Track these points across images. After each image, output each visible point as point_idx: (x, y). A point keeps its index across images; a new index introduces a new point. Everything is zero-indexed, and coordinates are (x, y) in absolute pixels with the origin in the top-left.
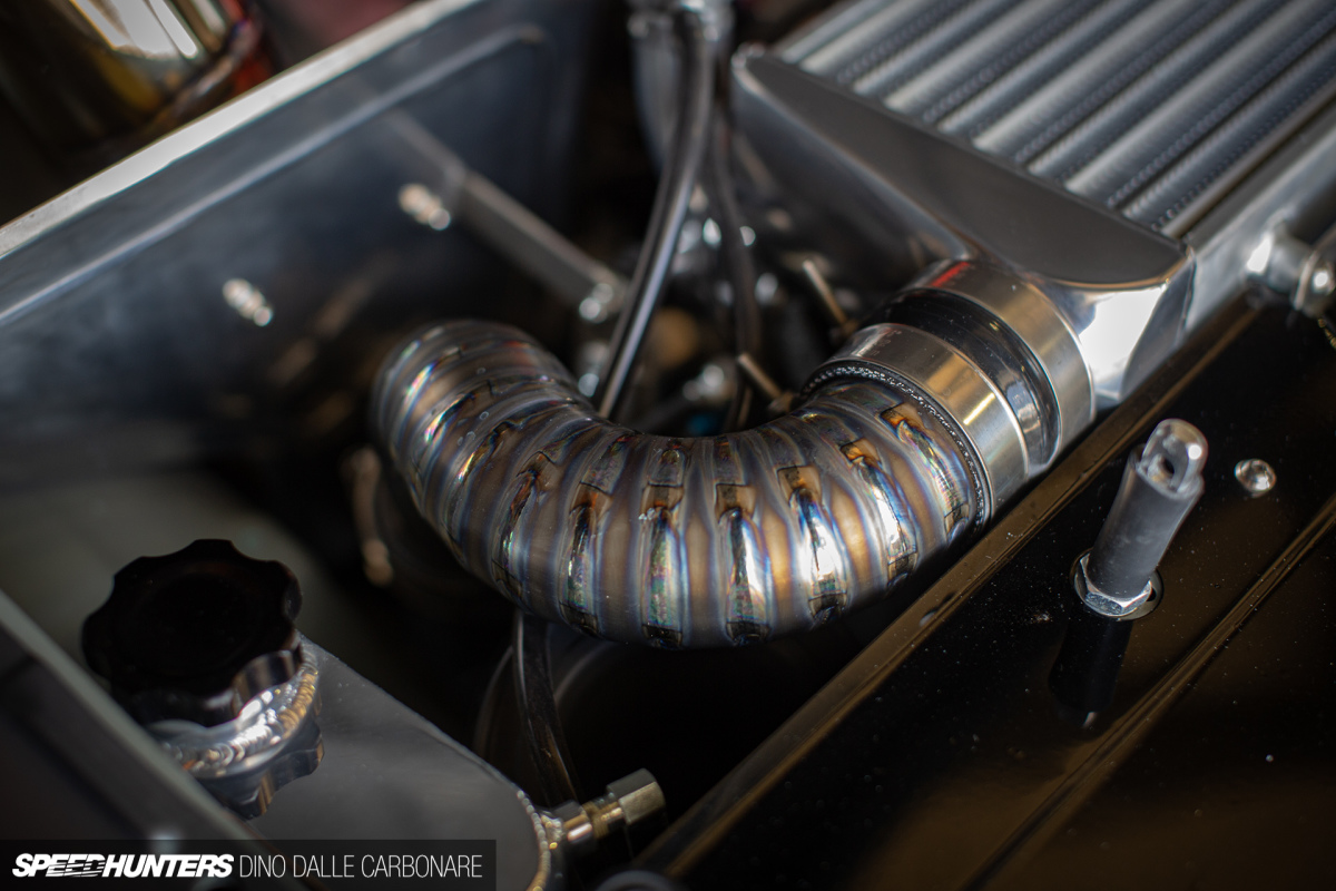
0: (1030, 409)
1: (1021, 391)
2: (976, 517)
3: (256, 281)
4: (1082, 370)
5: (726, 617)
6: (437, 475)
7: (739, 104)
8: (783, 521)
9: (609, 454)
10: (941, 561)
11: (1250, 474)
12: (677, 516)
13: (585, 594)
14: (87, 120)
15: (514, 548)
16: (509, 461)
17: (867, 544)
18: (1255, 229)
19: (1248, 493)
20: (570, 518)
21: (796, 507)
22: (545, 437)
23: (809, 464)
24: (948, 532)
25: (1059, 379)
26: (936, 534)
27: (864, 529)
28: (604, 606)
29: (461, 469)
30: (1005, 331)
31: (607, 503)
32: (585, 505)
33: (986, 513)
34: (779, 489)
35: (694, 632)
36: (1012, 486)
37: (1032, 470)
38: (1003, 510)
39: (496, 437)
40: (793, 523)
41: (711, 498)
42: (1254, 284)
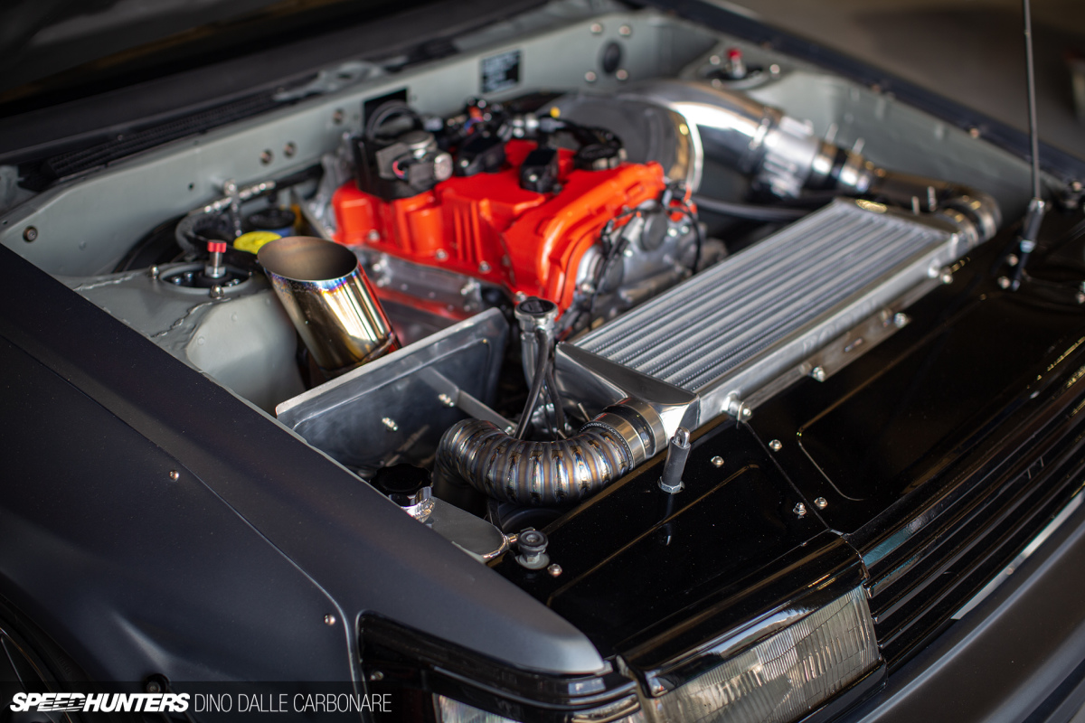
0: (647, 441)
1: (645, 434)
2: (629, 468)
3: (392, 418)
4: (664, 434)
5: (555, 489)
6: (466, 457)
7: (557, 361)
8: (571, 460)
9: (520, 444)
10: (617, 478)
11: (716, 460)
12: (541, 458)
13: (513, 484)
14: (338, 360)
15: (491, 475)
16: (490, 447)
17: (597, 473)
18: (724, 395)
19: (716, 466)
20: (509, 461)
21: (575, 456)
22: (500, 442)
23: (579, 445)
24: (621, 470)
25: (656, 434)
26: (617, 470)
27: (596, 468)
28: (519, 487)
29: (472, 456)
30: (641, 418)
31: (519, 456)
32: (513, 456)
33: (632, 466)
34: (570, 452)
35: (545, 495)
36: (641, 460)
37: (646, 456)
38: (637, 466)
39: (486, 441)
40: (574, 461)
41: (550, 454)
42: (724, 413)
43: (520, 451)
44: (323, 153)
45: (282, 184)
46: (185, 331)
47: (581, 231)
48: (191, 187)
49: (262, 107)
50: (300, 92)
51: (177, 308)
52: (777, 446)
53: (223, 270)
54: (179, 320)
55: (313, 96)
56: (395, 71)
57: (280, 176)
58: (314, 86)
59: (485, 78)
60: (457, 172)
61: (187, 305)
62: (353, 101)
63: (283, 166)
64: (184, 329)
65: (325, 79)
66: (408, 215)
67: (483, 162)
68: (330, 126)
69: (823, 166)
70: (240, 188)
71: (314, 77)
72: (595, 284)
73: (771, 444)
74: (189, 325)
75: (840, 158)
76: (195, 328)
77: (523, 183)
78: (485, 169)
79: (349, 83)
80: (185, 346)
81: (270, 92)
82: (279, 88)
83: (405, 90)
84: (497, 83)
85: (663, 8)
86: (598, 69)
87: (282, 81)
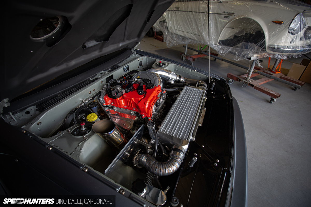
1: (182, 153)
8: (172, 167)
9: (161, 165)
12: (166, 169)
16: (154, 167)
22: (156, 165)
31: (162, 169)
32: (160, 169)
39: (153, 165)
41: (168, 167)
43: (161, 167)
44: (101, 89)
45: (94, 97)
46: (78, 151)
47: (152, 102)
48: (76, 102)
49: (87, 83)
50: (94, 78)
51: (75, 144)
52: (203, 147)
53: (85, 128)
54: (76, 148)
55: (97, 79)
56: (110, 72)
57: (93, 96)
58: (96, 77)
59: (124, 70)
60: (126, 92)
61: (78, 142)
62: (104, 79)
63: (93, 93)
64: (78, 150)
65: (98, 75)
66: (118, 101)
67: (130, 89)
68: (101, 84)
69: (178, 78)
70: (86, 100)
71: (96, 75)
72: (156, 111)
73: (202, 146)
74: (79, 149)
75: (180, 77)
76: (81, 149)
77: (139, 93)
78: (130, 90)
79: (103, 75)
80: (79, 156)
81: (88, 79)
82: (90, 78)
83: (112, 75)
84: (126, 71)
85: (146, 55)
86: (139, 66)
87: (91, 77)
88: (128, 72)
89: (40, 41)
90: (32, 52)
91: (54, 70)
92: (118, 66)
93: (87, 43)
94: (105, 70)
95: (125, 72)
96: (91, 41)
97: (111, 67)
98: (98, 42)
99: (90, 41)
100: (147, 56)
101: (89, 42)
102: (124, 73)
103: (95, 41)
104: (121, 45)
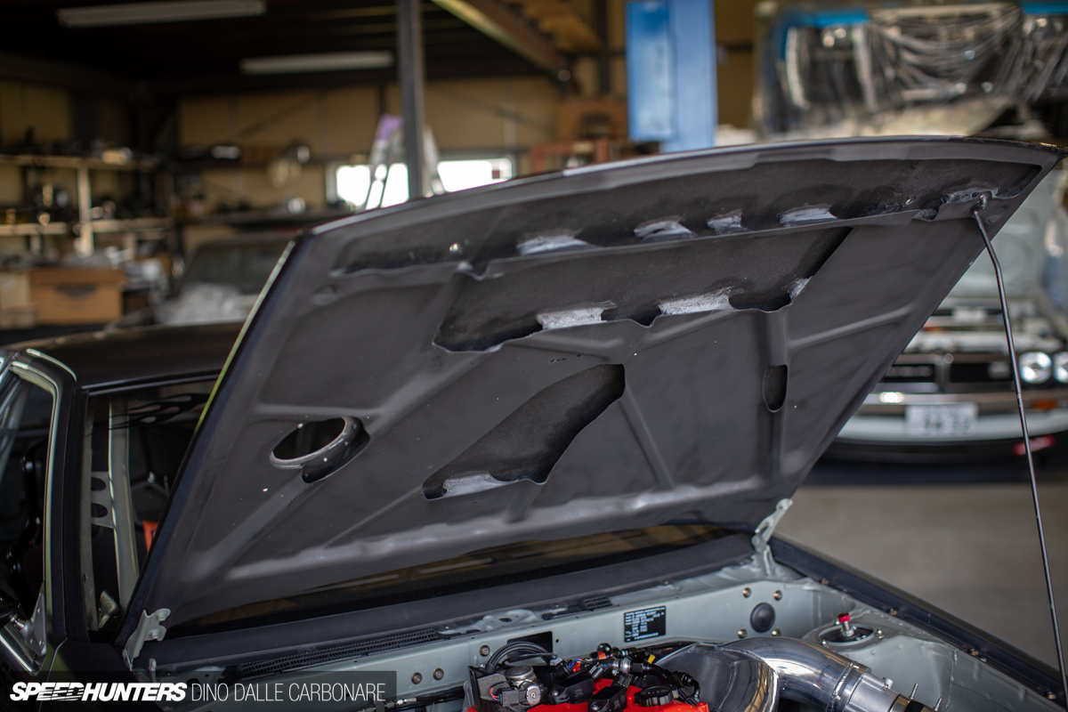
45: (423, 700)
50: (462, 630)
55: (472, 633)
58: (475, 626)
59: (628, 628)
60: (547, 700)
62: (499, 639)
63: (428, 687)
65: (488, 623)
68: (477, 657)
71: (481, 619)
79: (508, 625)
81: (437, 628)
82: (446, 625)
83: (549, 634)
84: (641, 634)
85: (818, 578)
86: (748, 626)
87: (451, 620)
88: (655, 640)
89: (291, 466)
90: (265, 490)
91: (318, 556)
92: (609, 601)
93: (453, 481)
94: (532, 609)
95: (632, 639)
96: (474, 474)
97: (567, 602)
98: (500, 480)
99: (469, 475)
100: (820, 582)
101: (462, 477)
102: (626, 640)
103: (488, 476)
104: (641, 503)
